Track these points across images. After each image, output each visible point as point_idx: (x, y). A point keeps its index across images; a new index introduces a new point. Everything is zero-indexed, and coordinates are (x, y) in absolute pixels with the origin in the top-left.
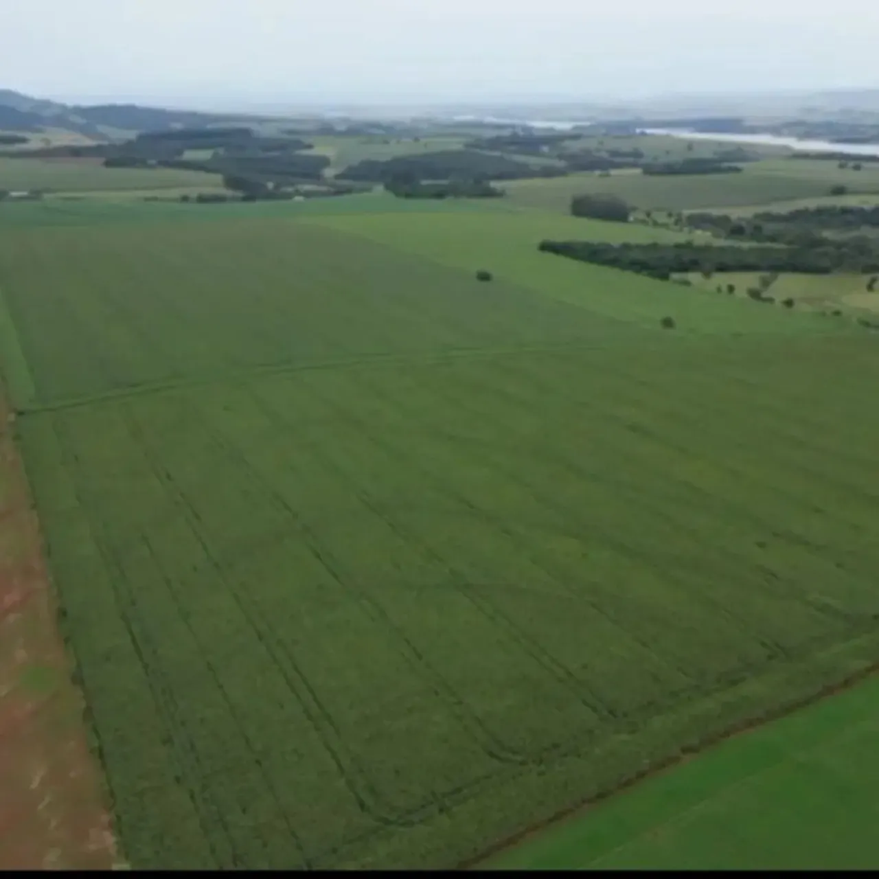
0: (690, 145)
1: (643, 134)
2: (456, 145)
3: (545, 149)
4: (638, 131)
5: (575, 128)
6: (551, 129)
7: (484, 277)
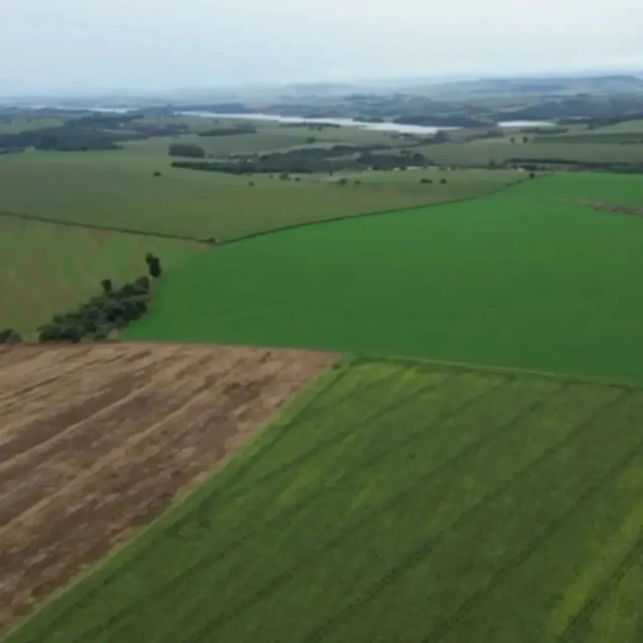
0: (216, 121)
1: (180, 115)
2: (57, 123)
3: (122, 125)
4: (176, 113)
5: (129, 112)
6: (114, 113)
7: (157, 174)
